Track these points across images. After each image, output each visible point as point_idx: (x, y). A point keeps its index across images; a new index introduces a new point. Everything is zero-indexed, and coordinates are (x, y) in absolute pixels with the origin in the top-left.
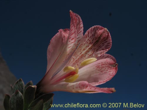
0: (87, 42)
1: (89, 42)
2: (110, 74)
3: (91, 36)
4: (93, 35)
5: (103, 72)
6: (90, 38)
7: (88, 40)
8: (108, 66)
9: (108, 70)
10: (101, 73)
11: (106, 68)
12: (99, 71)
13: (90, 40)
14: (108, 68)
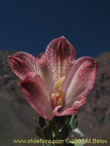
0: (54, 62)
1: (55, 61)
2: (91, 79)
3: (53, 55)
4: (53, 53)
5: (85, 80)
6: (53, 57)
7: (53, 59)
8: (88, 71)
9: (88, 76)
10: (84, 82)
11: (86, 75)
12: (81, 80)
13: (55, 59)
14: (89, 72)
